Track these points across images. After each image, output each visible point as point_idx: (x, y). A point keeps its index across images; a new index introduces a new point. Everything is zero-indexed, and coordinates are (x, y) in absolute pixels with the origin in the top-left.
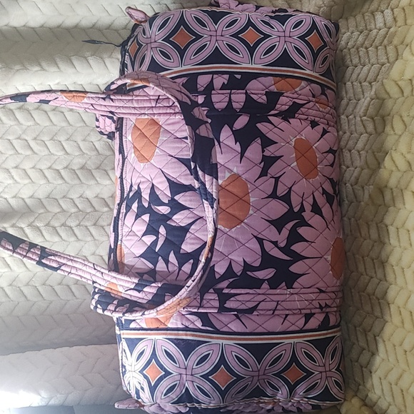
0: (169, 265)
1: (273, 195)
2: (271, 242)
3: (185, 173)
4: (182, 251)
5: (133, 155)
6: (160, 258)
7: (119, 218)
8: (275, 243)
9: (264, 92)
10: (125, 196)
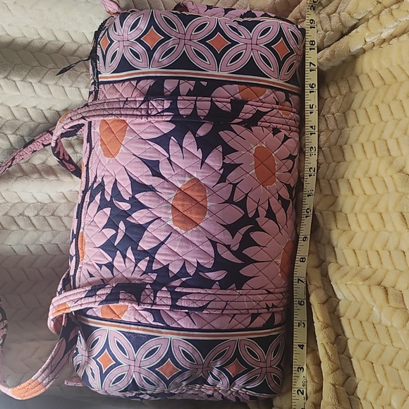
0: (126, 260)
1: (230, 201)
2: (225, 245)
3: (146, 174)
4: (139, 248)
5: (100, 147)
6: (118, 252)
7: (82, 206)
8: (228, 247)
9: (229, 100)
10: (90, 185)
